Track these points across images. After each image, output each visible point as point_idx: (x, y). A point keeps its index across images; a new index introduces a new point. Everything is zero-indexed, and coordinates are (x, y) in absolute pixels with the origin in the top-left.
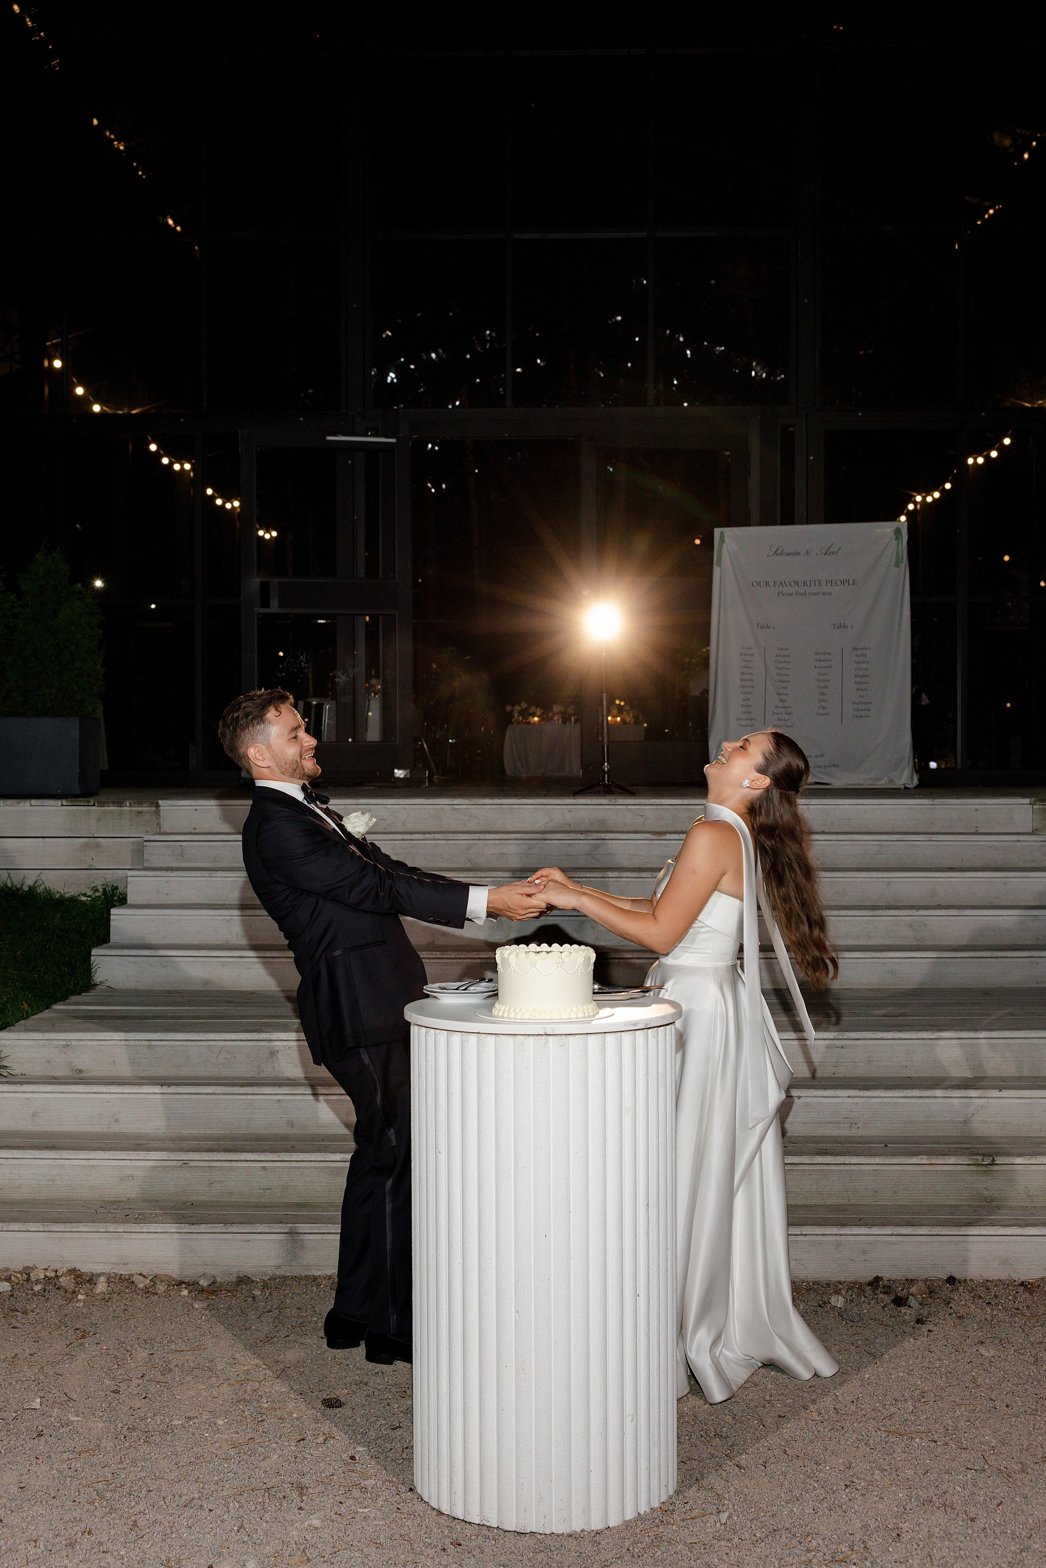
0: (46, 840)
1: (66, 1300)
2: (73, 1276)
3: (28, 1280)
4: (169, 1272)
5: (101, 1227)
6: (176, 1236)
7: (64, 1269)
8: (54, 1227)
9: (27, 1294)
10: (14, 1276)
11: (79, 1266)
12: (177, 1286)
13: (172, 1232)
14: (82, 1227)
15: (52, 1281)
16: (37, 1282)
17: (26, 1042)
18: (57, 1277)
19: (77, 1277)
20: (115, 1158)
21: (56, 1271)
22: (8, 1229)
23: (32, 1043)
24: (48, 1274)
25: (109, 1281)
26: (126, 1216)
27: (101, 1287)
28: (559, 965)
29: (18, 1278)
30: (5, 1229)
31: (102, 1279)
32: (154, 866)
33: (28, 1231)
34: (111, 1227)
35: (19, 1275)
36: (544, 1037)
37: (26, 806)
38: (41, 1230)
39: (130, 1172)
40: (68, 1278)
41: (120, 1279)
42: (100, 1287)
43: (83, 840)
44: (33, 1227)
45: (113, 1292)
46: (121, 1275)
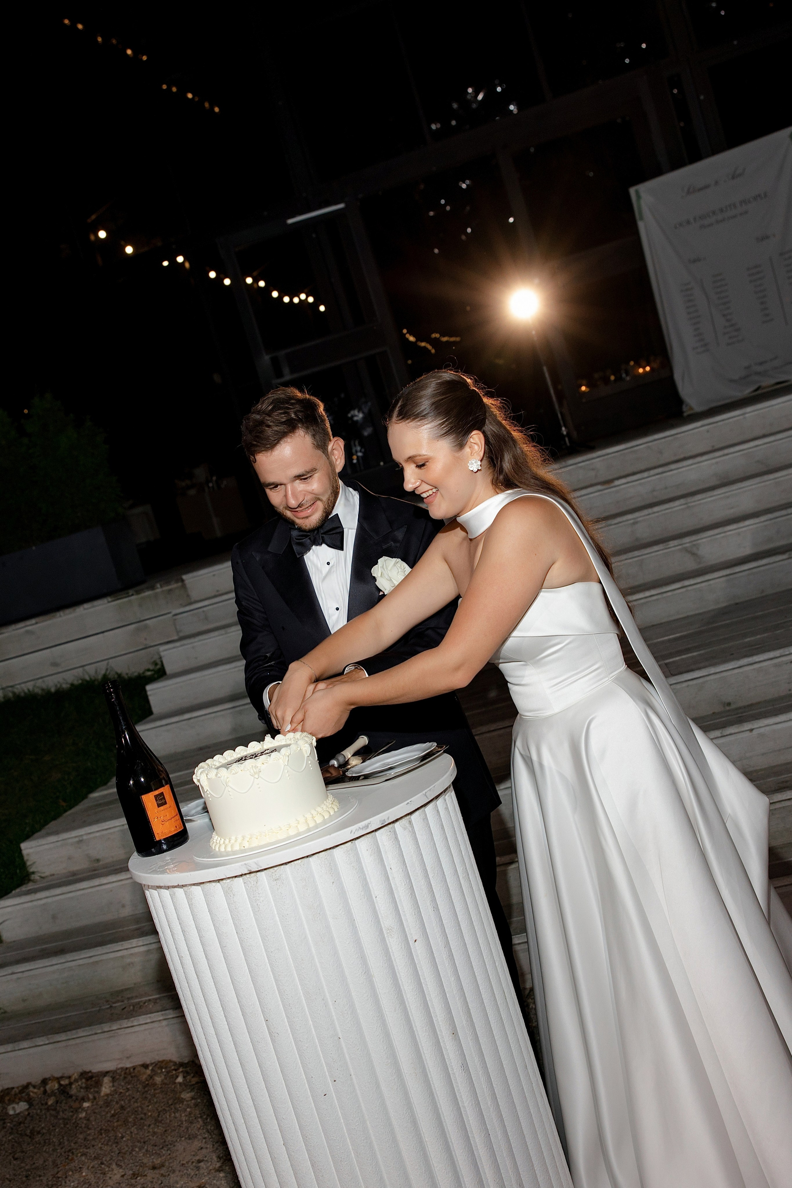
0: (106, 634)
1: (72, 1112)
2: (84, 1080)
3: (45, 1092)
4: (167, 1057)
5: (97, 1029)
6: (164, 1023)
7: (76, 1074)
8: (58, 1037)
9: (41, 1110)
10: (32, 1092)
11: (87, 1069)
12: (176, 1070)
13: (160, 1020)
14: (81, 1033)
15: (64, 1091)
16: (53, 1093)
17: (46, 847)
18: (71, 1084)
19: (87, 1080)
20: (112, 950)
21: (70, 1077)
22: (20, 1048)
23: (52, 846)
24: (62, 1082)
25: (114, 1080)
26: (123, 1009)
27: (106, 1088)
28: (256, 776)
29: (36, 1093)
30: (17, 1048)
31: (106, 1080)
32: (187, 633)
33: (36, 1046)
34: (106, 1027)
35: (35, 1090)
36: (252, 875)
37: (82, 610)
38: (47, 1042)
39: (128, 960)
40: (80, 1083)
41: (125, 1073)
42: (103, 1089)
43: (133, 626)
44: (40, 1041)
45: (115, 1091)
46: (127, 1068)
